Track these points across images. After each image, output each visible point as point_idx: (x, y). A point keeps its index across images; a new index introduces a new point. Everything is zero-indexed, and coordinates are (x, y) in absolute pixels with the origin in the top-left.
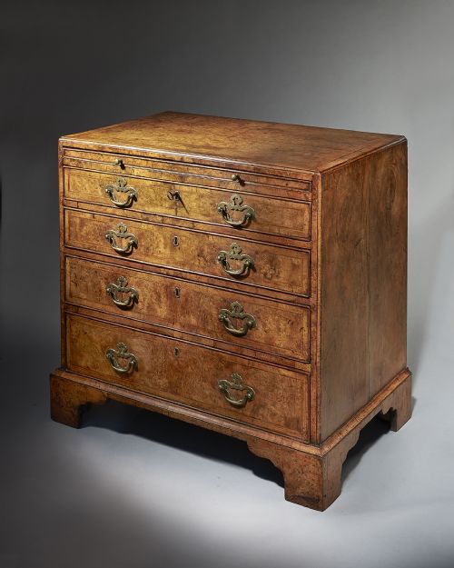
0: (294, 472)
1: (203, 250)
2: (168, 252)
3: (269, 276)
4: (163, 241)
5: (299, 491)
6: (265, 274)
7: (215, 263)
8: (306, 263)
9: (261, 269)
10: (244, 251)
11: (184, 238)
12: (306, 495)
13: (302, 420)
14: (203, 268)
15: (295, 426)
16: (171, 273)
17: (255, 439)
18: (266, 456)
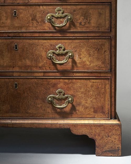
0: (103, 137)
1: (36, 16)
2: (9, 21)
3: (83, 24)
4: (5, 15)
5: (106, 148)
6: (80, 23)
7: (44, 23)
8: (108, 11)
9: (77, 20)
10: (65, 11)
11: (21, 11)
12: (111, 149)
13: (105, 107)
14: (36, 27)
15: (101, 111)
16: (12, 35)
17: (75, 125)
18: (84, 133)
